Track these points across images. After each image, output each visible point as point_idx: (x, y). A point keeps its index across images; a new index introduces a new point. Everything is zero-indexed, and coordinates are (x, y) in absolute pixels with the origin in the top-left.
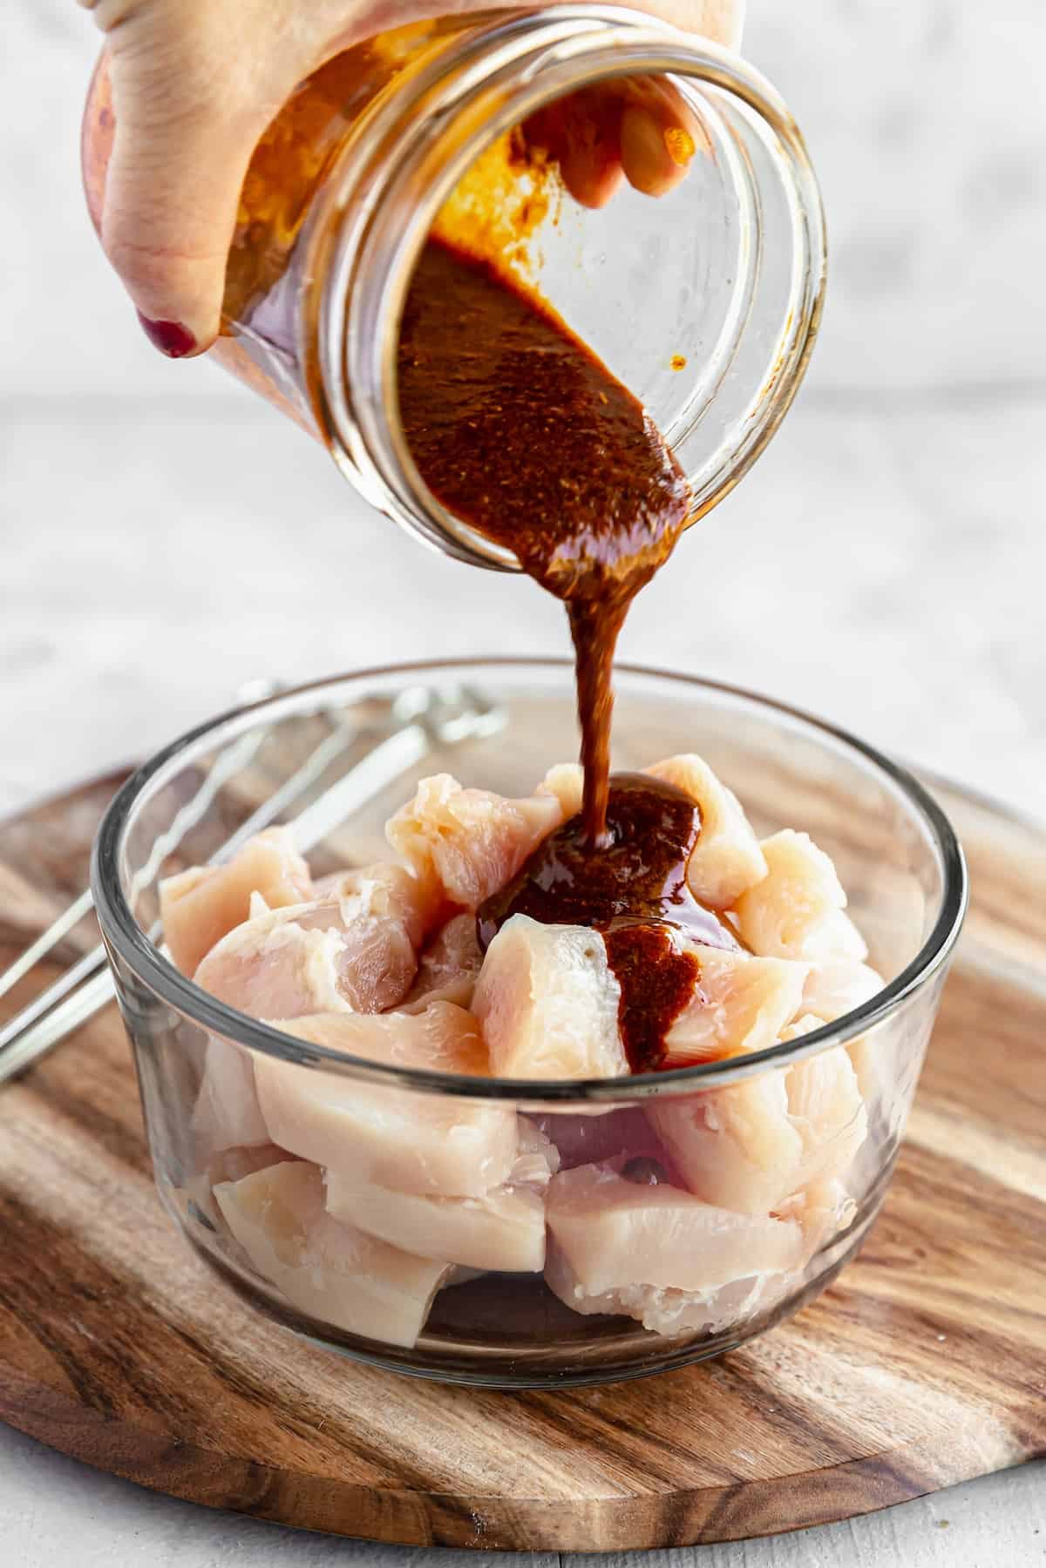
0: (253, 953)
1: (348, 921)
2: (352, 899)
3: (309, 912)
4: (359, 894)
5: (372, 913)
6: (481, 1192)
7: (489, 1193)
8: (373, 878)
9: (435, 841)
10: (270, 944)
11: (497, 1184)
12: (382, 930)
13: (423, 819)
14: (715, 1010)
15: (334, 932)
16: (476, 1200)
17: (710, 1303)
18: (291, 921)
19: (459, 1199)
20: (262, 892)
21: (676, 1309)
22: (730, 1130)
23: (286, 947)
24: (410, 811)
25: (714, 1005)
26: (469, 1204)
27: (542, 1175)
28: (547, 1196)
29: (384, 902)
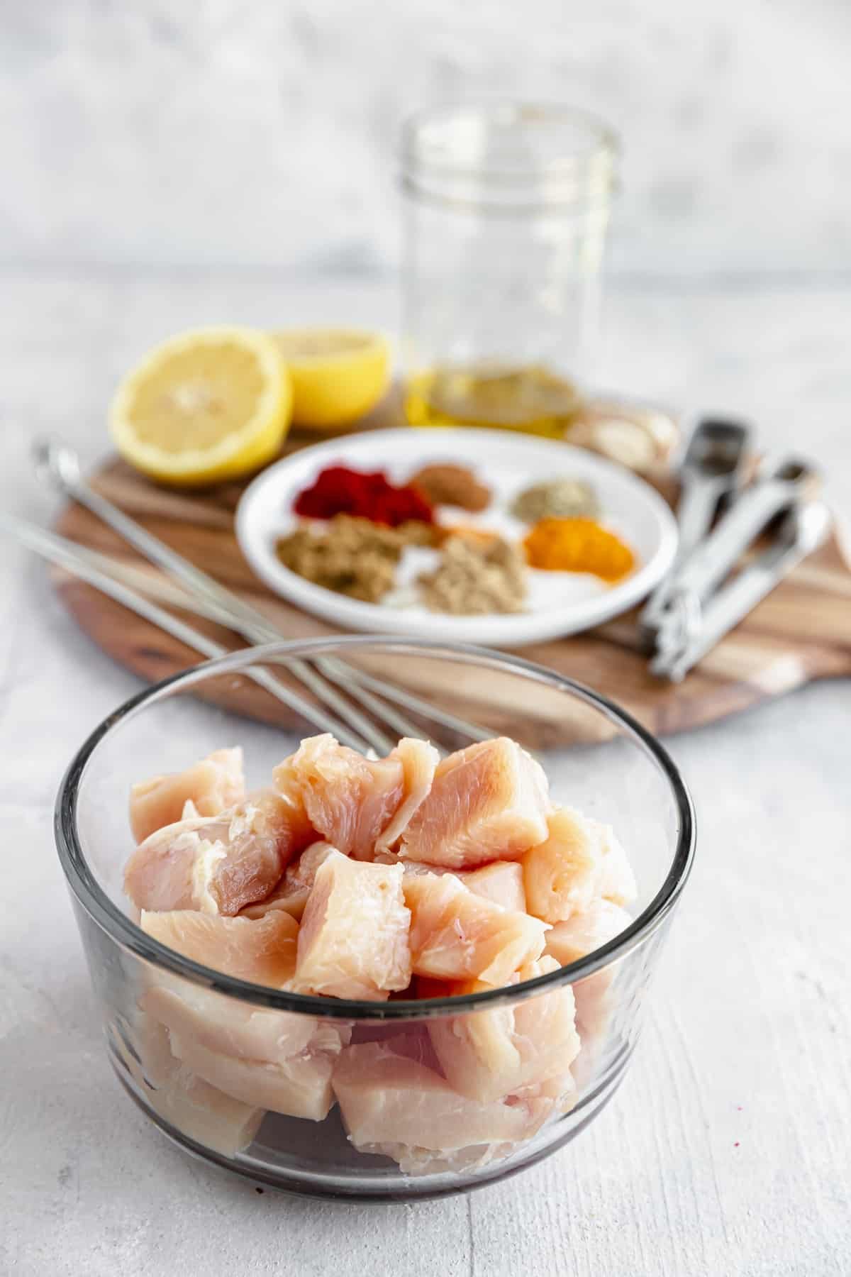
0: (164, 851)
1: (232, 836)
2: (241, 819)
3: (209, 825)
4: (245, 816)
5: (253, 832)
6: (281, 1059)
7: (287, 1059)
8: (257, 807)
9: (304, 786)
10: (176, 846)
11: (294, 1053)
12: (257, 846)
13: (298, 769)
14: (468, 946)
15: (219, 844)
16: (277, 1065)
17: (450, 1160)
18: (195, 830)
19: (264, 1062)
20: (195, 800)
21: (424, 1162)
22: (469, 1039)
23: (184, 850)
24: (291, 762)
25: (469, 942)
26: (271, 1067)
27: (336, 1047)
28: (338, 1064)
29: (262, 826)
